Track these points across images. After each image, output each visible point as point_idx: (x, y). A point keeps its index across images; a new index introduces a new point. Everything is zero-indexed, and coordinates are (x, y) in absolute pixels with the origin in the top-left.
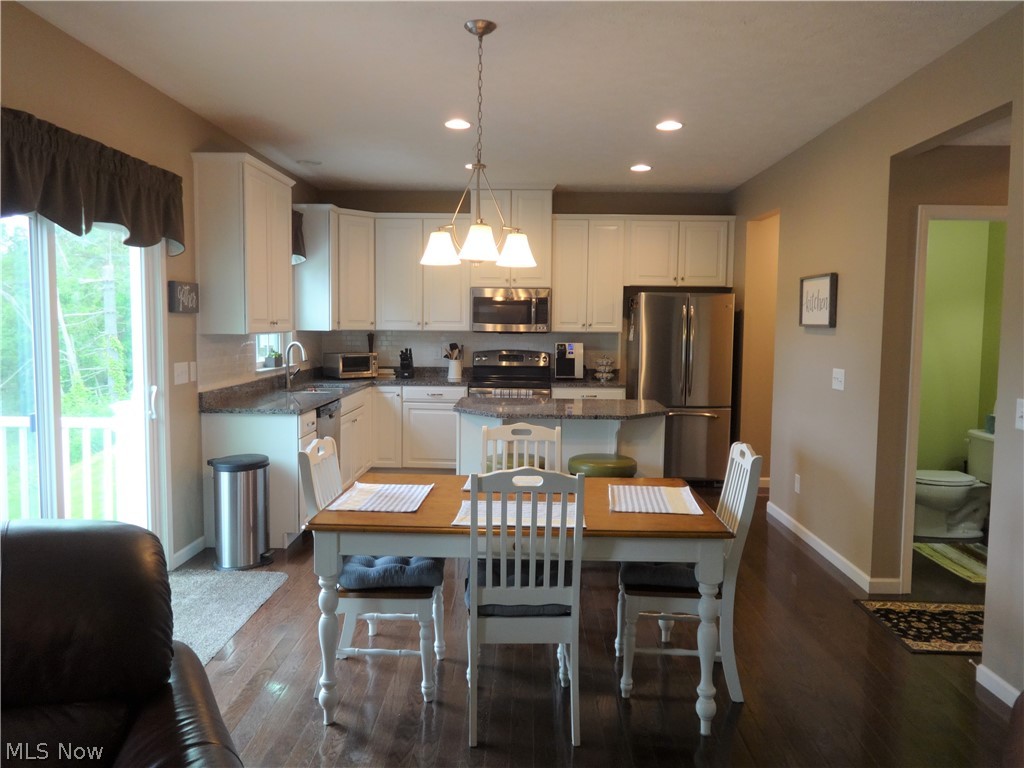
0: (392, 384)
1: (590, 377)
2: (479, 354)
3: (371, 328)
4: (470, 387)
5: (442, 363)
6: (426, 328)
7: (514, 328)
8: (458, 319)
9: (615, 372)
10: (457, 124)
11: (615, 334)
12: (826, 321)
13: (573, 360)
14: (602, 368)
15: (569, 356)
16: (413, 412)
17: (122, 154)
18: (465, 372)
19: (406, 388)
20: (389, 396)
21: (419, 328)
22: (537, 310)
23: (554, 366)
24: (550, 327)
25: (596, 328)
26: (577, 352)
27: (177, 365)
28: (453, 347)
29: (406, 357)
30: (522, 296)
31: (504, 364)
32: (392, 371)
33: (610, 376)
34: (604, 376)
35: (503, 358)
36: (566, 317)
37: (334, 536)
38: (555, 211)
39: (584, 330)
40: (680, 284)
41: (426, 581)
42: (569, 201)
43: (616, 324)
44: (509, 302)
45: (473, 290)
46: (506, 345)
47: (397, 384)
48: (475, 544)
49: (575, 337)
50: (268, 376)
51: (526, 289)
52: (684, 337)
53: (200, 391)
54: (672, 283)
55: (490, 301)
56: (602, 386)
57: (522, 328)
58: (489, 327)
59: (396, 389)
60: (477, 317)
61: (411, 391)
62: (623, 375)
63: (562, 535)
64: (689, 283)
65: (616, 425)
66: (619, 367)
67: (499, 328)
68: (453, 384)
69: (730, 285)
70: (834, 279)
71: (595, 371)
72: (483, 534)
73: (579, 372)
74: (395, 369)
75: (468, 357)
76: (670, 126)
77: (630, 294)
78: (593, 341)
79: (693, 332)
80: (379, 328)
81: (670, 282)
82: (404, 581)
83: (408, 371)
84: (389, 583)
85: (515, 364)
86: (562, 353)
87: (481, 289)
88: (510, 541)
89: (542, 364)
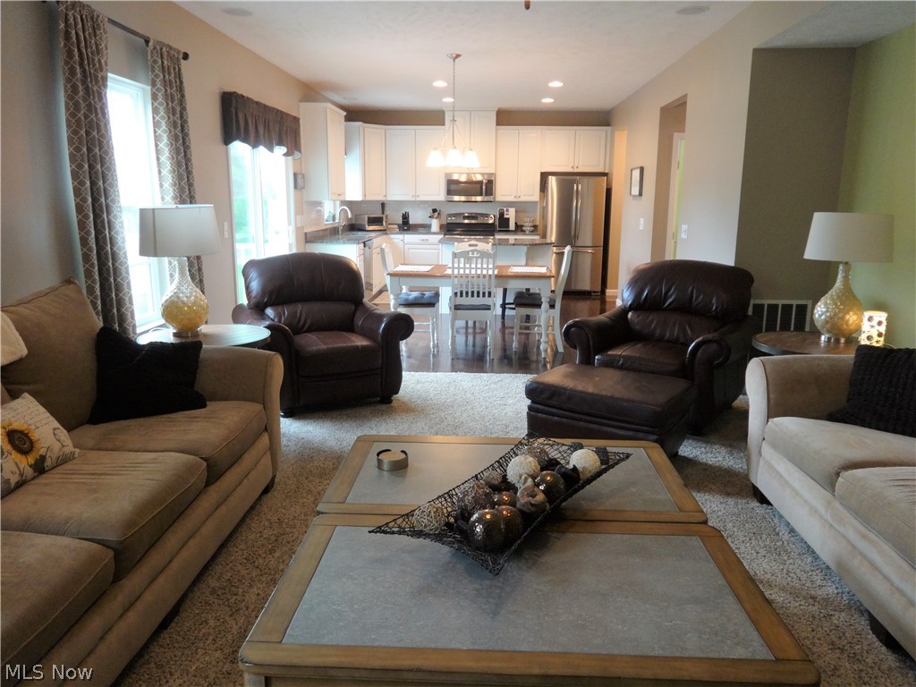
0: (397, 233)
1: (519, 228)
2: (450, 215)
3: (383, 199)
4: (445, 235)
5: (427, 221)
6: (418, 199)
7: (473, 199)
8: (438, 193)
9: (535, 227)
10: (440, 84)
11: (535, 203)
12: (637, 193)
13: (508, 219)
14: (526, 224)
15: (506, 216)
16: (411, 250)
17: (281, 111)
18: (441, 227)
19: (406, 236)
20: (396, 240)
21: (414, 199)
22: (486, 187)
23: (497, 223)
24: (495, 198)
25: (523, 199)
26: (511, 214)
27: (298, 216)
28: (434, 211)
29: (405, 217)
30: (479, 178)
31: (466, 221)
32: (396, 226)
33: (532, 229)
34: (527, 229)
35: (465, 218)
36: (503, 193)
37: (397, 278)
38: (498, 124)
39: (515, 200)
40: (576, 170)
41: (432, 301)
42: (506, 118)
43: (535, 196)
44: (469, 182)
45: (447, 175)
46: (467, 210)
47: (401, 234)
48: (453, 281)
49: (510, 204)
50: (329, 227)
51: (482, 174)
52: (575, 204)
53: (306, 231)
54: (571, 170)
55: (458, 182)
56: (526, 234)
57: (479, 198)
58: (456, 198)
59: (400, 237)
60: (449, 192)
61: (410, 238)
62: (540, 229)
63: (487, 277)
64: (581, 170)
65: (525, 248)
66: (538, 224)
67: (463, 198)
68: (435, 233)
69: (606, 171)
70: (642, 169)
71: (523, 226)
72: (456, 277)
73: (512, 227)
74: (399, 225)
75: (443, 216)
76: (556, 84)
77: (544, 176)
78: (521, 207)
79: (580, 201)
80: (388, 199)
81: (569, 169)
82: (423, 301)
83: (406, 226)
84: (418, 302)
85: (473, 222)
86: (502, 215)
87: (450, 174)
88: (467, 280)
89: (491, 222)
